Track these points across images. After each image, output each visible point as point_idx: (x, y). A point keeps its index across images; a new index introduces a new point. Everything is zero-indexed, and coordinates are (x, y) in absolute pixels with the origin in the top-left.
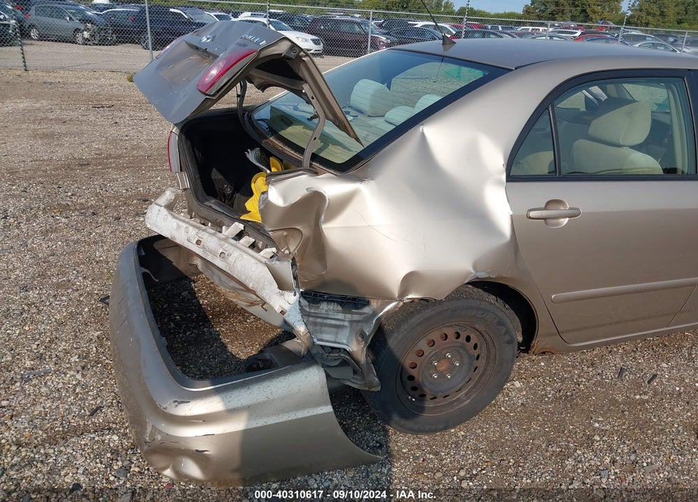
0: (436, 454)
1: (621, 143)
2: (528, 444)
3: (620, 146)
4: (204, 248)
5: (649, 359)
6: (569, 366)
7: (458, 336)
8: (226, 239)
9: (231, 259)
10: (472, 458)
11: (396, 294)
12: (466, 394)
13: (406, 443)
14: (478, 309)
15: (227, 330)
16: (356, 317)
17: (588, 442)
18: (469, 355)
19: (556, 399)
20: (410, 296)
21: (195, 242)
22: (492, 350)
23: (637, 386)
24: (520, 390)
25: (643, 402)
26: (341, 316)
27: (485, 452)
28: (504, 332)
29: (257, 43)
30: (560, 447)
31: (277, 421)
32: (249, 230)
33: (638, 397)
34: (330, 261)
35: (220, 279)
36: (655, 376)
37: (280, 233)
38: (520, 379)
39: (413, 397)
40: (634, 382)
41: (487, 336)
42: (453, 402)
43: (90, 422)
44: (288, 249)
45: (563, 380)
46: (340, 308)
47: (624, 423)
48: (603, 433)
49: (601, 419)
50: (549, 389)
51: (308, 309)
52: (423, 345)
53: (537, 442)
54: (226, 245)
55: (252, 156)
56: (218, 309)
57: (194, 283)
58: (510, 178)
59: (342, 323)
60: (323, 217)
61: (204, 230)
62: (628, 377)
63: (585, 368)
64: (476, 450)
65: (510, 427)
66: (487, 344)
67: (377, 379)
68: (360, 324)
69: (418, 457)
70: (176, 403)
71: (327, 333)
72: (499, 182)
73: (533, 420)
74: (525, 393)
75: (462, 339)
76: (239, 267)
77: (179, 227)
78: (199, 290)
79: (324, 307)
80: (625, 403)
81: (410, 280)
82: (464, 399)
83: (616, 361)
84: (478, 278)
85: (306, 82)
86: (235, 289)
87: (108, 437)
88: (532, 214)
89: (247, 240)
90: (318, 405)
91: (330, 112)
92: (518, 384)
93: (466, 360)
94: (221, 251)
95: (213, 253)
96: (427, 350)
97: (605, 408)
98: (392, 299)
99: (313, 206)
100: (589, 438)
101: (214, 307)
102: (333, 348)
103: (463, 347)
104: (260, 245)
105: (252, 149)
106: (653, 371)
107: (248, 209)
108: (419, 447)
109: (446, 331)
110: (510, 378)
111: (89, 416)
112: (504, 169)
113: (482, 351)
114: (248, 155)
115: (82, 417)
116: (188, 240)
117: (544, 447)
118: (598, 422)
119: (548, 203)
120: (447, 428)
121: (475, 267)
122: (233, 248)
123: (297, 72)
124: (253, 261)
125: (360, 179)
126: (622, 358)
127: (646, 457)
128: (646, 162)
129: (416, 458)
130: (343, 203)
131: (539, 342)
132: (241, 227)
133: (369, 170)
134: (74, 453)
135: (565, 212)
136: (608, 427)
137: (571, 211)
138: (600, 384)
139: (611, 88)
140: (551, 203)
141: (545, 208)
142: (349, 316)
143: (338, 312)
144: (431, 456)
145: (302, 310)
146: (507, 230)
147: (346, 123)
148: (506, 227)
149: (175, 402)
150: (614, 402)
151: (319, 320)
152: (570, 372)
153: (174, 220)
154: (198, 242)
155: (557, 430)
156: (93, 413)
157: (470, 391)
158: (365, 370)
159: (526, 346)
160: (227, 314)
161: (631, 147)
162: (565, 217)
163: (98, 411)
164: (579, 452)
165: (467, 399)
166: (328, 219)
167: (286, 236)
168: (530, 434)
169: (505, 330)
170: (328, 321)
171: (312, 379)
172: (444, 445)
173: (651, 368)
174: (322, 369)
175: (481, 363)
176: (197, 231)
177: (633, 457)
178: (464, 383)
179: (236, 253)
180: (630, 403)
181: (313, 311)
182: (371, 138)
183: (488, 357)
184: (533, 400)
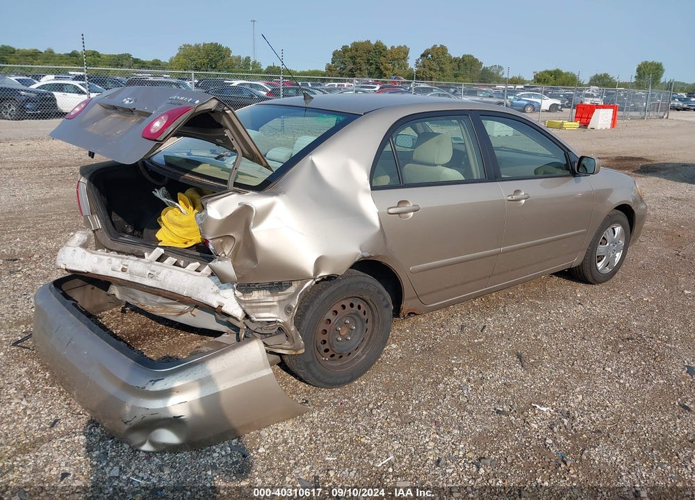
0: (349, 398)
1: (436, 163)
2: (411, 380)
3: (436, 165)
4: (131, 273)
5: (479, 317)
6: (426, 330)
7: (352, 305)
8: (151, 262)
9: (161, 277)
10: (375, 396)
11: (312, 274)
12: (362, 351)
13: (325, 397)
14: (365, 283)
15: (148, 348)
16: (282, 297)
17: (451, 372)
18: (361, 319)
19: (423, 351)
20: (321, 275)
21: (120, 270)
22: (376, 315)
23: (475, 335)
24: (397, 349)
25: (480, 343)
26: (270, 299)
27: (383, 391)
28: (382, 299)
29: (193, 102)
30: (432, 378)
31: (233, 385)
32: (169, 254)
33: (476, 341)
34: (260, 258)
35: (146, 299)
36: (484, 327)
37: (217, 240)
38: (395, 343)
39: (326, 358)
40: (471, 332)
41: (371, 303)
42: (353, 360)
43: (53, 432)
44: (224, 253)
45: (424, 339)
46: (268, 293)
47: (471, 358)
48: (458, 366)
49: (455, 357)
50: (416, 345)
51: (242, 298)
52: (329, 315)
53: (416, 378)
54: (153, 266)
55: (159, 194)
56: (133, 335)
57: (101, 318)
58: (373, 188)
59: (272, 304)
60: (252, 223)
61: (127, 259)
62: (467, 330)
63: (438, 329)
64: (376, 391)
65: (396, 372)
66: (372, 310)
67: (302, 342)
68: (286, 302)
69: (337, 403)
70: (153, 382)
71: (263, 312)
72: (366, 191)
73: (411, 366)
74: (400, 350)
75: (355, 308)
76: (170, 282)
77: (100, 261)
78: (108, 324)
79: (256, 295)
80: (469, 346)
81: (319, 263)
82: (361, 356)
83: (458, 321)
84: (363, 257)
85: (227, 128)
86: (161, 304)
87: (76, 438)
88: (391, 211)
89: (171, 260)
90: (262, 369)
91: (246, 149)
92: (394, 346)
93: (359, 324)
94: (149, 272)
95: (141, 275)
96: (333, 318)
97: (457, 351)
98: (309, 278)
99: (243, 217)
100: (450, 370)
101: (128, 335)
102: (268, 322)
103: (356, 314)
104: (182, 263)
105: (159, 189)
106: (483, 324)
107: (159, 239)
108: (335, 397)
109: (343, 303)
110: (388, 343)
111: (50, 428)
112: (368, 182)
113: (368, 316)
114: (155, 194)
115: (44, 429)
116: (113, 270)
117: (422, 380)
118: (454, 359)
119: (400, 203)
120: (352, 380)
121: (361, 249)
122: (160, 267)
123: (219, 122)
124: (183, 274)
125: (276, 194)
126: (461, 320)
127: (489, 374)
128: (454, 174)
129: (335, 404)
130: (265, 212)
131: (406, 306)
132: (162, 251)
133: (281, 187)
134: (50, 454)
135: (410, 208)
136: (461, 361)
137: (414, 207)
138: (450, 337)
139: (419, 125)
140: (401, 203)
141: (398, 207)
142: (276, 298)
143: (268, 296)
144: (346, 400)
145: (238, 299)
146: (377, 223)
147: (259, 156)
148: (375, 220)
149: (151, 381)
150: (461, 346)
151: (254, 305)
152: (428, 333)
153: (94, 256)
154: (123, 270)
155: (428, 369)
156: (53, 425)
157: (364, 348)
158: (294, 335)
159: (397, 312)
160: (143, 337)
161: (443, 165)
162: (411, 211)
163: (57, 423)
164: (446, 379)
165: (364, 355)
166: (256, 225)
167: (222, 243)
168: (411, 374)
169: (383, 297)
170: (261, 304)
171: (255, 350)
172: (353, 392)
173: (481, 323)
174: (260, 341)
175: (369, 325)
176: (121, 260)
177: (480, 375)
178: (360, 341)
179: (165, 271)
180: (472, 345)
181: (247, 299)
182: (276, 166)
183: (373, 321)
184: (407, 354)
